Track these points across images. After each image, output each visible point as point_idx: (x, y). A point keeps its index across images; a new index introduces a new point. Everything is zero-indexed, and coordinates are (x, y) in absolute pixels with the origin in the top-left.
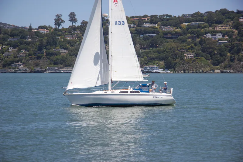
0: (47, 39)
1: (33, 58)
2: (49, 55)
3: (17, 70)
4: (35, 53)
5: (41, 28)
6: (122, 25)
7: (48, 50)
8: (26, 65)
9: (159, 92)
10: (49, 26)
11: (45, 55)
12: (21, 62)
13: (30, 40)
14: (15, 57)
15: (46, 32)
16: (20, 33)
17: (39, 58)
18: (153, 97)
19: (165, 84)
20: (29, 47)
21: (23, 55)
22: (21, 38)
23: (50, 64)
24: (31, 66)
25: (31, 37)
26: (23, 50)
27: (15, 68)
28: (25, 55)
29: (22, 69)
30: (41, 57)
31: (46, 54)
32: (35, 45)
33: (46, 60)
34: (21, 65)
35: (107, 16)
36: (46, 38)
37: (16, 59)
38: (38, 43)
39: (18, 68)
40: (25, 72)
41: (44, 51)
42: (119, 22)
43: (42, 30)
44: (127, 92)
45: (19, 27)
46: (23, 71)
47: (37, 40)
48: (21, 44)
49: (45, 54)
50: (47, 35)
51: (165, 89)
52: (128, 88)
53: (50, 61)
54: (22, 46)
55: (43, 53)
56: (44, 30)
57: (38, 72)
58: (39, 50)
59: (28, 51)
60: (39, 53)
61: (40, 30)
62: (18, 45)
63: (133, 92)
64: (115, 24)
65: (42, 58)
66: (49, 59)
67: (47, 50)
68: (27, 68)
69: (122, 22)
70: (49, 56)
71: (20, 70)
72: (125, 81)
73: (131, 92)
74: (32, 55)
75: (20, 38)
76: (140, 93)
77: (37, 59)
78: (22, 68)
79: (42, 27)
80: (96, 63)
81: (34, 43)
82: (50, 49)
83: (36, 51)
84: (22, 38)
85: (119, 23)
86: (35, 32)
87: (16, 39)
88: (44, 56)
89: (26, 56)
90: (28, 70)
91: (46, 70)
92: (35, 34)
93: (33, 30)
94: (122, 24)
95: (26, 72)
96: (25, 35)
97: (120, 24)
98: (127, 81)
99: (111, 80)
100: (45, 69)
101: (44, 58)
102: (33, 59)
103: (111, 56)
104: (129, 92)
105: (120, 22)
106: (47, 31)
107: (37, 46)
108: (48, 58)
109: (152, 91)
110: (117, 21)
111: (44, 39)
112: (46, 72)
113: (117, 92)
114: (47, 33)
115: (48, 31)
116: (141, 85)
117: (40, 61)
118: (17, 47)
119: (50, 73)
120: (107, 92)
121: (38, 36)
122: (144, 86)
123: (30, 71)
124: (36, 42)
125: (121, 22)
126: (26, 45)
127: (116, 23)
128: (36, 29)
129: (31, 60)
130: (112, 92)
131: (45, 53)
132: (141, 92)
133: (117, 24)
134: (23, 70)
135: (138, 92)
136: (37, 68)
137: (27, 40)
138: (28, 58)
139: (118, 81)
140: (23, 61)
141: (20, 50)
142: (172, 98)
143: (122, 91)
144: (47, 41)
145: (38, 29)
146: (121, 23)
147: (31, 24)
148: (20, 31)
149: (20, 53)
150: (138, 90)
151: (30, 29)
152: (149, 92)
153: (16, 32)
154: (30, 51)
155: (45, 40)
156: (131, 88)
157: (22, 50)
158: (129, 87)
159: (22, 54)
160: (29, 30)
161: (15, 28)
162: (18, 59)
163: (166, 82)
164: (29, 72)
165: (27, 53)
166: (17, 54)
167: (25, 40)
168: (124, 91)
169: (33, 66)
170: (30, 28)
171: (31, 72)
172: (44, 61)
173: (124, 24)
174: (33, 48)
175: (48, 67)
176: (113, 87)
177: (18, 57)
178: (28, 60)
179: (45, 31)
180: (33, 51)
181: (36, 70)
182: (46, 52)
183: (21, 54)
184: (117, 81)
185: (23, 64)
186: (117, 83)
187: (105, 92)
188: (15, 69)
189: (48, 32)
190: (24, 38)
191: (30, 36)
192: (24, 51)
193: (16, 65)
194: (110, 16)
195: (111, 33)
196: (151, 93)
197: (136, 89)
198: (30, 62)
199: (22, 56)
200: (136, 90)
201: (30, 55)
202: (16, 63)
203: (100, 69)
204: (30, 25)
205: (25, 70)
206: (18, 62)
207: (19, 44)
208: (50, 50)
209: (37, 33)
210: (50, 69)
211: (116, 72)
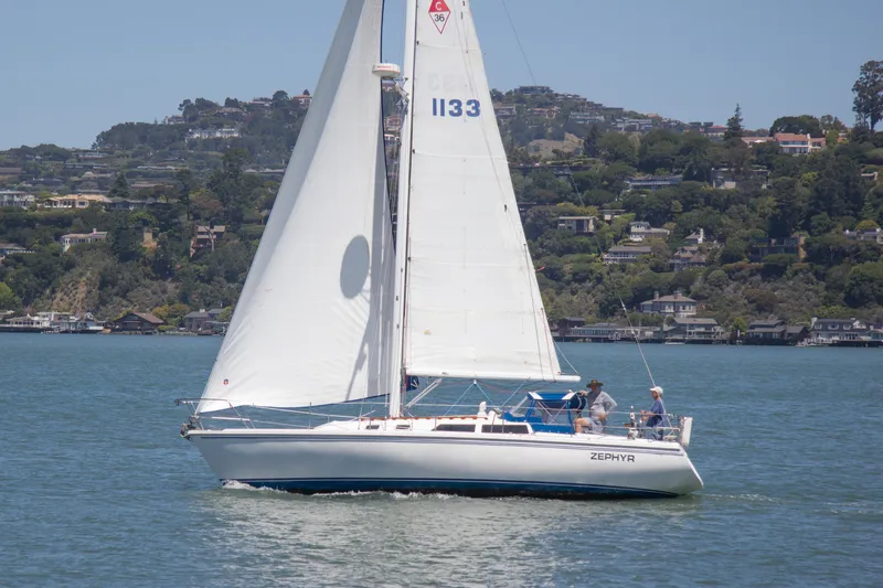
0: (817, 180)
1: (743, 272)
2: (823, 257)
3: (666, 328)
4: (756, 251)
5: (788, 131)
6: (468, 118)
7: (820, 233)
8: (708, 308)
9: (623, 435)
10: (829, 118)
11: (805, 260)
12: (687, 293)
13: (730, 185)
14: (657, 269)
15: (810, 147)
16: (686, 150)
17: (773, 272)
18: (587, 453)
19: (655, 396)
20: (725, 220)
21: (695, 259)
22: (689, 176)
23: (828, 302)
24: (735, 309)
25: (738, 172)
26: (698, 233)
27: (658, 323)
28: (704, 258)
29: (692, 326)
30: (785, 268)
31: (809, 252)
32: (753, 209)
33: (809, 281)
34: (684, 304)
35: (394, 72)
36: (809, 175)
37: (663, 275)
38: (771, 200)
39: (671, 322)
40: (706, 341)
41: (796, 240)
42: (451, 102)
43: (790, 136)
44: (471, 428)
45: (680, 126)
46: (696, 337)
47: (764, 187)
48: (688, 206)
49: (803, 254)
50: (813, 162)
51: (654, 421)
52: (477, 410)
53: (827, 288)
54: (695, 213)
55: (795, 250)
56: (801, 137)
57: (767, 341)
58: (772, 236)
59: (722, 239)
60: (773, 250)
61: (781, 136)
62: (673, 209)
63: (497, 429)
64: (435, 113)
65: (789, 272)
66: (821, 277)
67: (810, 233)
68: (712, 321)
69: (469, 103)
70: (822, 264)
71: (680, 329)
72: (472, 380)
73: (486, 429)
74: (741, 259)
75: (684, 179)
76: (532, 435)
77: (763, 281)
78: (691, 321)
79: (789, 124)
80: (350, 288)
81: (752, 200)
82: (828, 230)
83: (760, 241)
84: (694, 178)
85: (452, 108)
86: (759, 149)
87: (664, 181)
88: (796, 266)
89: (709, 263)
90: (719, 329)
91: (805, 333)
92: (754, 157)
93: (747, 140)
94: (469, 113)
95: (709, 342)
96: (707, 164)
97: (460, 114)
98: (478, 380)
99: (403, 370)
100: (801, 328)
101: (796, 273)
102: (744, 279)
103: (408, 259)
104: (478, 429)
105: (459, 103)
106: (814, 144)
107: (763, 216)
108: (816, 274)
109: (588, 429)
110: (442, 101)
111: (799, 184)
112: (805, 343)
113: (423, 427)
114: (814, 153)
115: (819, 144)
116: (536, 396)
117: (780, 290)
118: (670, 220)
119: (823, 345)
120: (376, 427)
121: (770, 167)
122: (553, 402)
123: (727, 335)
124: (757, 195)
125: (464, 102)
126: (709, 208)
127: (438, 108)
128: (760, 133)
129: (733, 285)
130: (400, 427)
131: (801, 249)
132: (536, 429)
133: (443, 114)
134: (697, 330)
135: (523, 430)
136: (762, 322)
137: (718, 185)
138: (719, 272)
139: (437, 378)
140: (697, 285)
141: (683, 234)
142: (684, 461)
143: (446, 421)
144: (817, 190)
145: (772, 132)
146: (465, 108)
147: (737, 110)
148: (682, 143)
149: (683, 250)
150: (520, 420)
151: (734, 135)
152: (571, 431)
153: (668, 148)
154: (729, 239)
155: (805, 186)
156: (487, 411)
157: (693, 236)
158: (483, 405)
159: (693, 252)
160: (727, 136)
161: (663, 131)
162: (670, 277)
163: (658, 389)
164: (724, 342)
165: (715, 252)
166: (669, 253)
167: (706, 187)
168: (457, 421)
169: (744, 310)
170: (734, 130)
171: (732, 341)
172: (795, 290)
173: (477, 113)
174: (748, 227)
175: (815, 319)
176: (409, 405)
177: (672, 267)
178: (718, 284)
179: (804, 143)
180: (747, 239)
181: (757, 330)
182: (807, 246)
183: (688, 254)
184: (431, 379)
185: (693, 304)
186: (431, 387)
187: (368, 428)
188: (657, 325)
189: (824, 148)
190: (705, 175)
191: (730, 166)
192: (700, 240)
193: (661, 305)
194: (408, 73)
195: (412, 151)
196: (579, 437)
197: (515, 415)
198: (729, 289)
199: (693, 264)
200: (513, 419)
201: (728, 258)
202: (661, 296)
203: (367, 319)
204: (733, 115)
205: (702, 330)
206: (671, 292)
207: (677, 205)
208: (827, 235)
209: (768, 156)
210: (826, 330)
211: (427, 333)
